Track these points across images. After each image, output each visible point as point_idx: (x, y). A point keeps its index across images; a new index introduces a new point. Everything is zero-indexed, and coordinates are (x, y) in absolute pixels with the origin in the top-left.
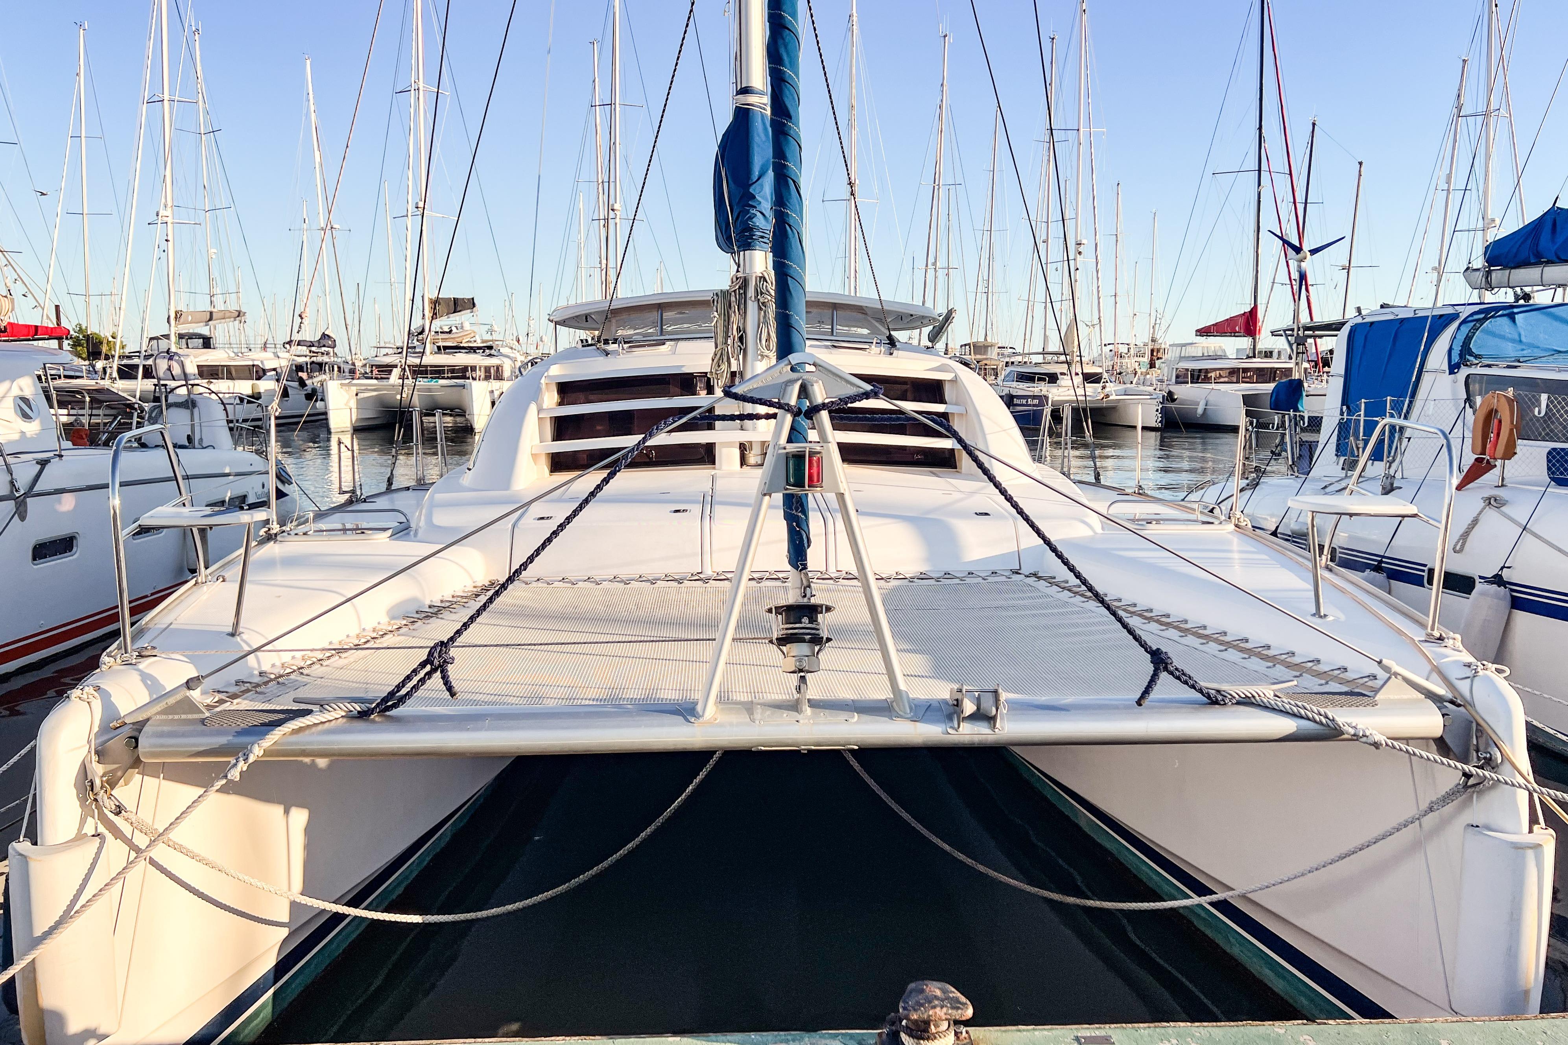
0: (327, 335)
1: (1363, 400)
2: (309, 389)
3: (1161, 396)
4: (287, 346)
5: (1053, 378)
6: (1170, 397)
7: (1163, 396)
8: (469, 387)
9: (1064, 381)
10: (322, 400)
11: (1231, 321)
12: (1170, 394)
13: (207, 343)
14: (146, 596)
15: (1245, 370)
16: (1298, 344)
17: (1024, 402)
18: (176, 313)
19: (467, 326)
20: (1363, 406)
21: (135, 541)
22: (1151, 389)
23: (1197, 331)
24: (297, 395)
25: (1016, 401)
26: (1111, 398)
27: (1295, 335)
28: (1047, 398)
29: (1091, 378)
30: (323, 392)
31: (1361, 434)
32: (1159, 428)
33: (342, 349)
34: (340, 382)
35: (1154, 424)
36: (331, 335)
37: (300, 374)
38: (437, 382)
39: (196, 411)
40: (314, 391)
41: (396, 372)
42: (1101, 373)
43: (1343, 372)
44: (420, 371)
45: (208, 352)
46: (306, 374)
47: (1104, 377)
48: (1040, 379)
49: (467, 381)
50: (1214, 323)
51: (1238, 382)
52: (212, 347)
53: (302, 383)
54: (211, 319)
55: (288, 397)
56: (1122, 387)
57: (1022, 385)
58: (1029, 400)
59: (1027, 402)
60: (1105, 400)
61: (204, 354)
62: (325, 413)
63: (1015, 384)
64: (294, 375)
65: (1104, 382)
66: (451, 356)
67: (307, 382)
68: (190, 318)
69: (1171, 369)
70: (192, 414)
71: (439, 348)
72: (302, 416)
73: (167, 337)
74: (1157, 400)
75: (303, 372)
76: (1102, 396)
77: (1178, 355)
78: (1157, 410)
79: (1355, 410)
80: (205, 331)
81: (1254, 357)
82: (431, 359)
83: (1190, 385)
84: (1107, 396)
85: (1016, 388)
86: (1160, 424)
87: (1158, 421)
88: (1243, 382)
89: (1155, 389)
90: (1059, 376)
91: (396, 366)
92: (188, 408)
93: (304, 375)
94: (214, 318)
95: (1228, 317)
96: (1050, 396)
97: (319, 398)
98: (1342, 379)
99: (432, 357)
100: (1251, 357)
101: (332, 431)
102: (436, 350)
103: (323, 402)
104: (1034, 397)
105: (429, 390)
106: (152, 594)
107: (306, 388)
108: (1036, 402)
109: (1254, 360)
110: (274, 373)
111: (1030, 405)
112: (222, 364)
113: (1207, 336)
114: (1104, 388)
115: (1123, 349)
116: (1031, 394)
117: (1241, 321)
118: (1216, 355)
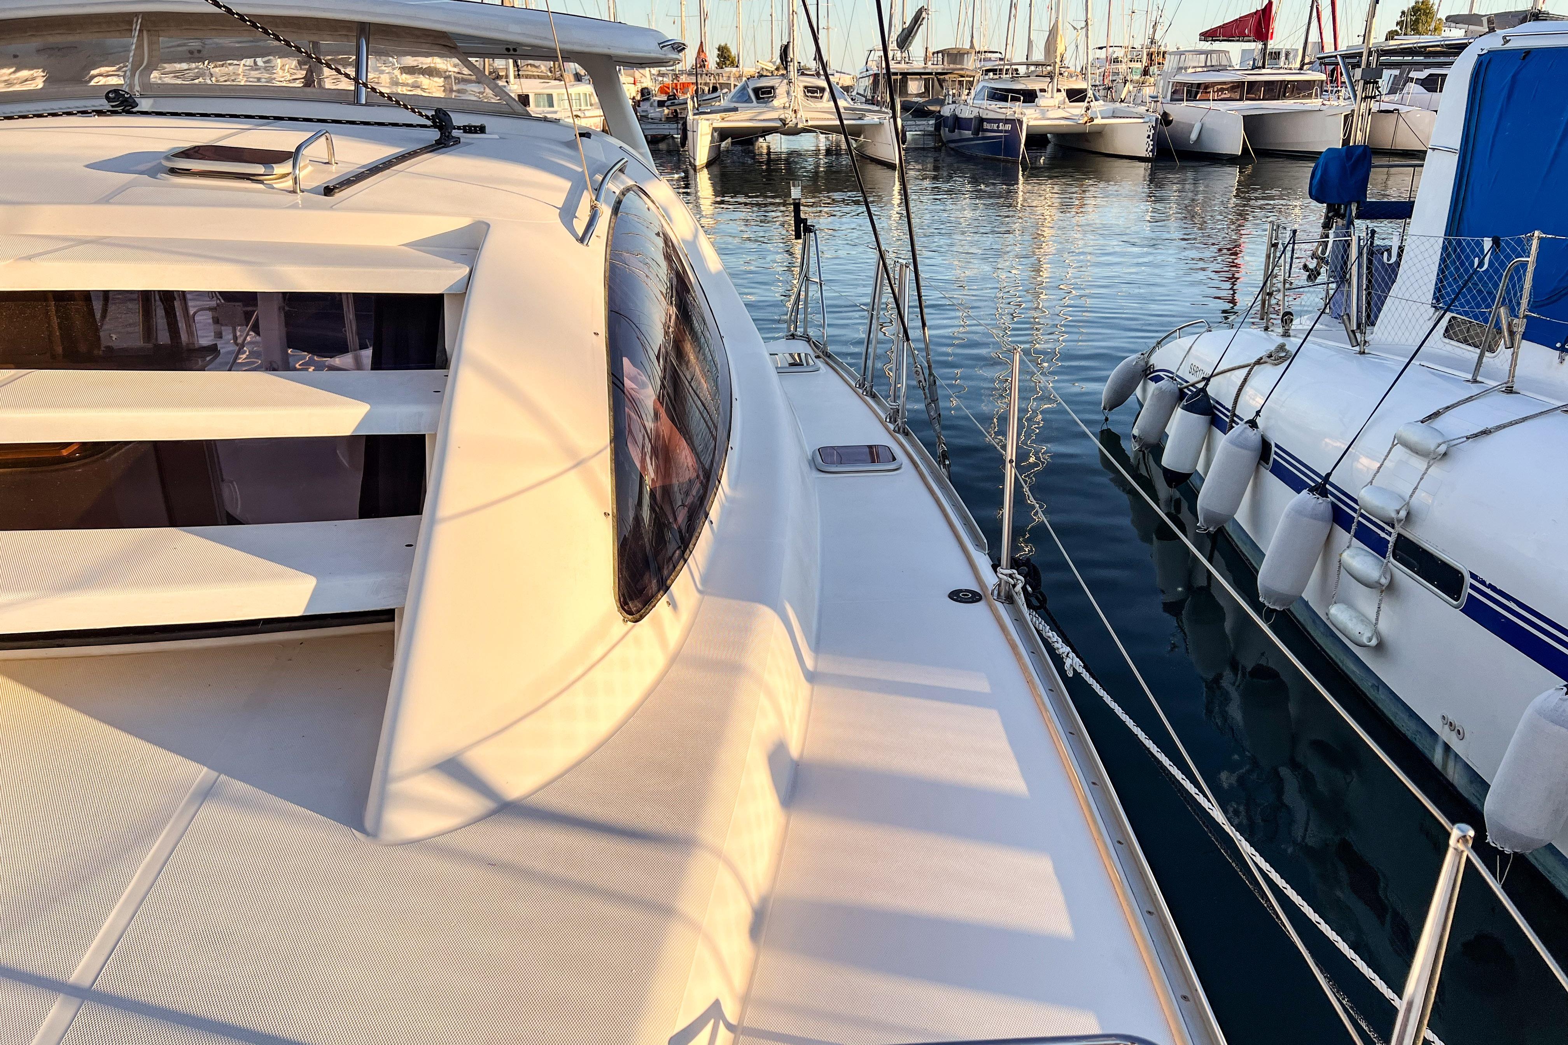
1: (1537, 233)
3: (1154, 119)
5: (1030, 96)
6: (1165, 119)
7: (1157, 119)
9: (1043, 101)
11: (1240, 22)
12: (1165, 115)
15: (1251, 84)
16: (1366, 83)
17: (995, 126)
20: (1535, 243)
22: (1142, 109)
23: (1201, 34)
25: (986, 126)
26: (1096, 122)
27: (1363, 65)
28: (1020, 122)
29: (1076, 95)
31: (1524, 302)
32: (1149, 157)
35: (1143, 154)
42: (1086, 90)
43: (1458, 146)
47: (1089, 95)
48: (1014, 99)
50: (1221, 24)
51: (1241, 99)
56: (1111, 106)
57: (995, 105)
58: (1001, 124)
59: (998, 127)
60: (1088, 124)
63: (986, 103)
65: (1089, 102)
69: (1167, 82)
74: (1149, 124)
76: (1086, 119)
77: (1175, 65)
78: (1149, 137)
79: (1514, 250)
81: (1264, 67)
83: (1185, 103)
84: (1092, 120)
85: (987, 109)
86: (1151, 154)
87: (1149, 149)
88: (1247, 99)
89: (1147, 110)
90: (1038, 93)
95: (1238, 17)
96: (1025, 120)
98: (1455, 158)
100: (1259, 68)
104: (1007, 121)
108: (1008, 127)
109: (1263, 71)
111: (1001, 131)
113: (1212, 40)
114: (1088, 109)
115: (1119, 53)
116: (1003, 117)
117: (1252, 22)
118: (1220, 65)
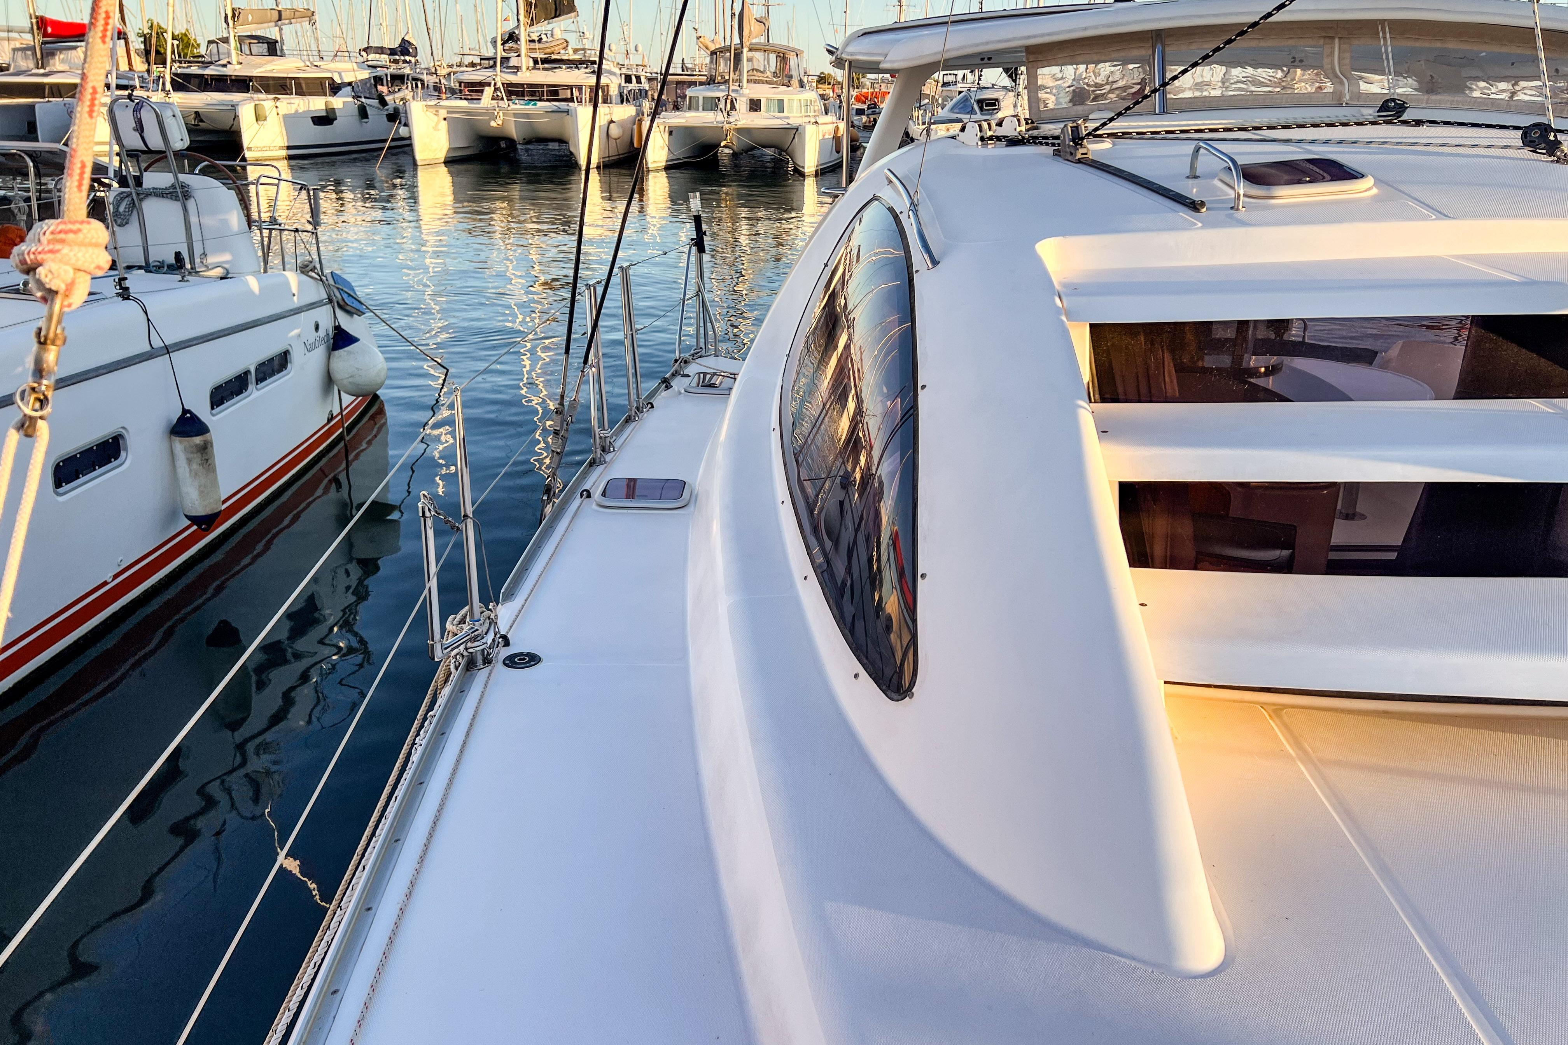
0: (407, 41)
2: (390, 108)
4: (364, 53)
8: (574, 112)
10: (406, 125)
13: (273, 48)
14: (105, 583)
18: (234, 10)
19: (558, 34)
21: (61, 499)
24: (377, 117)
30: (406, 113)
33: (424, 59)
34: (425, 103)
36: (412, 41)
37: (380, 88)
38: (535, 104)
39: (191, 204)
40: (396, 110)
41: (488, 91)
44: (514, 91)
45: (273, 61)
46: (386, 87)
49: (571, 104)
52: (279, 53)
53: (383, 102)
54: (280, 19)
55: (367, 118)
61: (268, 62)
62: (410, 138)
64: (374, 91)
66: (550, 72)
67: (387, 98)
68: (250, 17)
70: (185, 210)
71: (536, 61)
72: (385, 141)
73: (226, 40)
75: (382, 85)
80: (272, 33)
82: (527, 76)
91: (489, 84)
92: (177, 199)
93: (383, 89)
94: (283, 17)
97: (403, 123)
99: (528, 74)
101: (419, 163)
102: (531, 64)
103: (406, 128)
105: (527, 116)
106: (116, 576)
107: (386, 107)
110: (349, 88)
112: (290, 75)
